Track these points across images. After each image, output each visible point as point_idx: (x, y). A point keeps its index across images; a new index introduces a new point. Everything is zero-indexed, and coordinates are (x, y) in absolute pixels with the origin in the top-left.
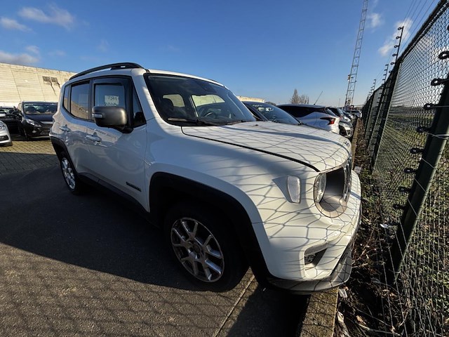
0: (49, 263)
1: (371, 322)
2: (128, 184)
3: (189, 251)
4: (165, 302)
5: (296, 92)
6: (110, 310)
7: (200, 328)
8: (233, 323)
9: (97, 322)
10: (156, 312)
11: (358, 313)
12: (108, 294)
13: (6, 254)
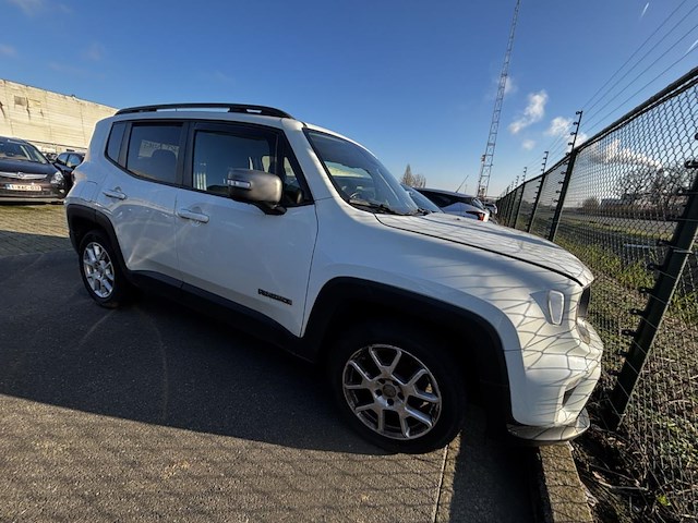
0: (115, 426)
1: (611, 478)
2: (262, 292)
3: (375, 396)
4: (344, 474)
5: (408, 169)
6: (264, 493)
7: (410, 506)
8: (450, 495)
9: (250, 513)
10: (338, 490)
11: (592, 469)
12: (247, 469)
13: (19, 413)
